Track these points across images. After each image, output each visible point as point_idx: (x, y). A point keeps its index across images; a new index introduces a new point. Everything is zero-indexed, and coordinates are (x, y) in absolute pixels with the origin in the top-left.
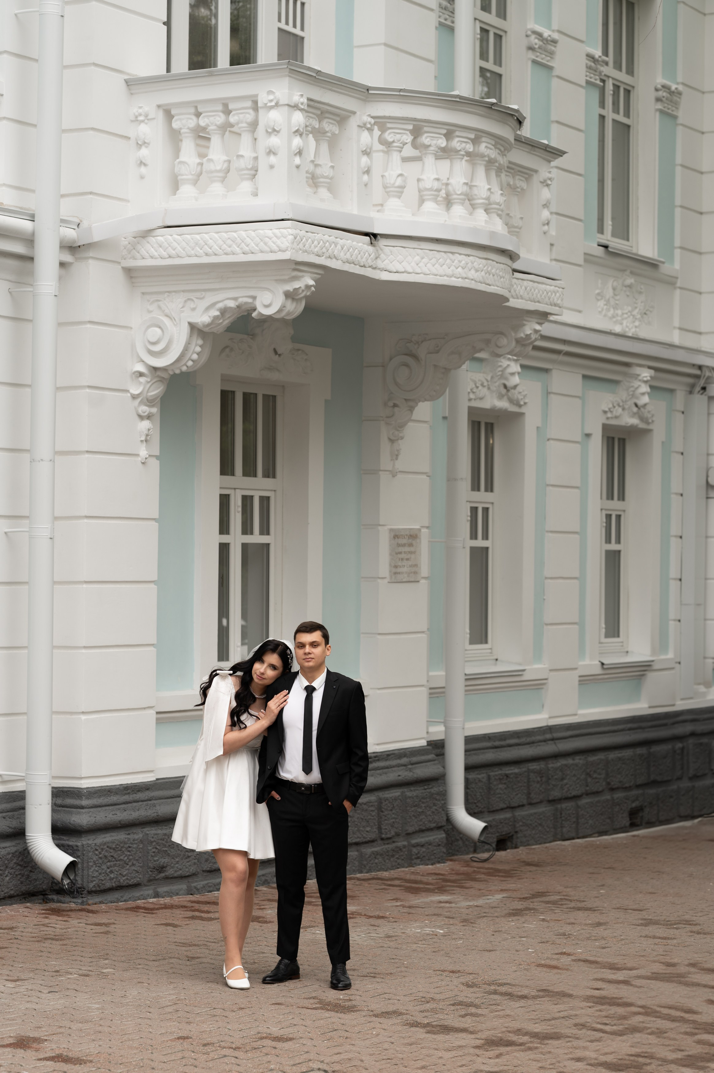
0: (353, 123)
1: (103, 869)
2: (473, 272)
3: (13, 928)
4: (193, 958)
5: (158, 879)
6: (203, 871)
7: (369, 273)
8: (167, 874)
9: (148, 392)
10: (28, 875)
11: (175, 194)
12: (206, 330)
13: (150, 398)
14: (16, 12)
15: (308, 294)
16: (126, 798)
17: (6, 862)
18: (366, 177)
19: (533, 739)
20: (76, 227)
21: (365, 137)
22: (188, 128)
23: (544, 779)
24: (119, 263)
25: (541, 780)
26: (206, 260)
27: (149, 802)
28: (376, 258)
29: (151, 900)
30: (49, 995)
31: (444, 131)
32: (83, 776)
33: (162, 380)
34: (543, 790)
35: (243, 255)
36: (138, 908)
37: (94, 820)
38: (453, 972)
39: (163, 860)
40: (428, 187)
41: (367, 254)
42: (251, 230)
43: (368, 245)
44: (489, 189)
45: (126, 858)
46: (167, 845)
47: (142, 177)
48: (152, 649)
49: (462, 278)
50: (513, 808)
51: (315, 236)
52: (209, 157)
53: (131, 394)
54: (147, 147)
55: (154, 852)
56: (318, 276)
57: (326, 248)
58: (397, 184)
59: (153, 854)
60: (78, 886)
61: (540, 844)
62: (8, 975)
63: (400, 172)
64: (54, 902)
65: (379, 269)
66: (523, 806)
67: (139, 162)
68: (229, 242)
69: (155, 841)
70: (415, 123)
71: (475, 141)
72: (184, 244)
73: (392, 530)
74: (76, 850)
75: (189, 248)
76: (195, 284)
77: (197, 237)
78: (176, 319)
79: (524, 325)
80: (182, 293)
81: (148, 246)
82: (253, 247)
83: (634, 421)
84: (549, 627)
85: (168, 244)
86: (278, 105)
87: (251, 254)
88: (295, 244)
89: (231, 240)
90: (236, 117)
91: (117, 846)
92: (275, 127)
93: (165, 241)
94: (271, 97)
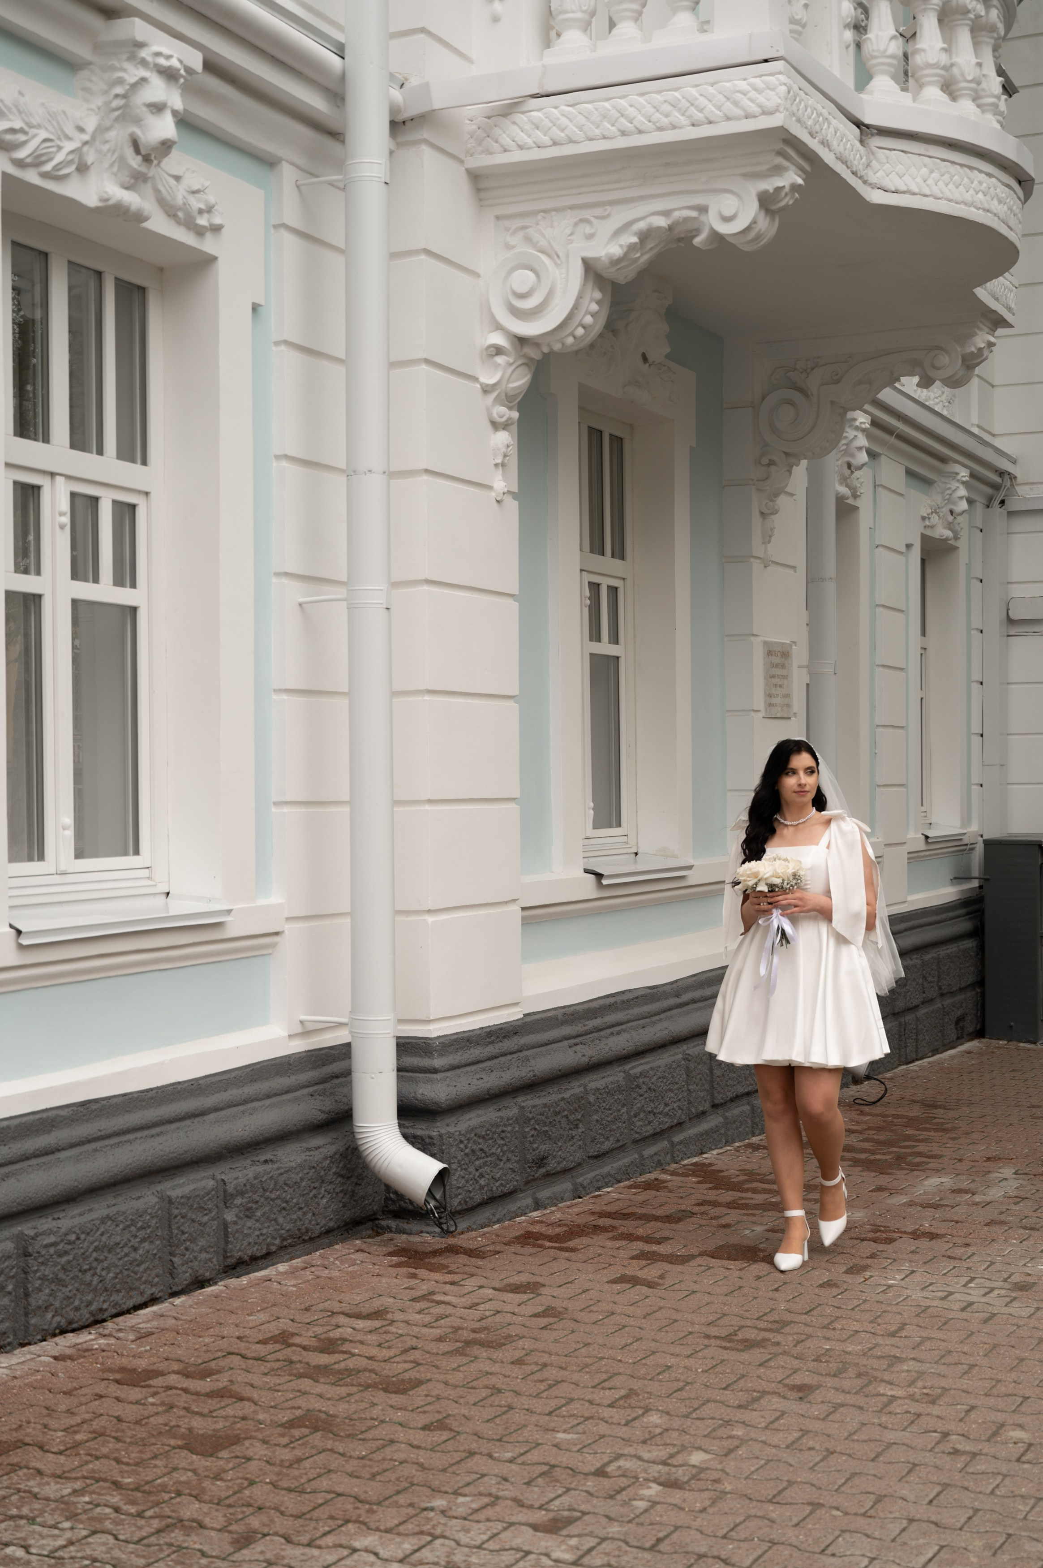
1: (470, 1173)
2: (995, 202)
5: (537, 1178)
6: (589, 1157)
7: (860, 187)
8: (549, 1168)
9: (508, 382)
10: (353, 1191)
12: (610, 273)
13: (512, 393)
15: (789, 202)
16: (490, 1050)
17: (323, 1173)
18: (847, 34)
20: (400, 88)
24: (462, 162)
26: (619, 145)
27: (521, 1054)
28: (868, 165)
32: (432, 1018)
33: (528, 362)
35: (691, 128)
37: (455, 1093)
39: (543, 1147)
40: (931, 61)
41: (858, 157)
42: (707, 83)
43: (858, 141)
45: (499, 1150)
46: (548, 1122)
48: (513, 806)
51: (809, 101)
53: (481, 384)
55: (532, 1136)
57: (819, 125)
58: (890, 51)
59: (531, 1139)
64: (391, 1231)
65: (871, 184)
68: (667, 108)
69: (532, 1118)
72: (581, 119)
73: (765, 643)
74: (430, 1144)
75: (591, 126)
76: (595, 192)
77: (607, 105)
78: (561, 254)
79: (974, 335)
80: (569, 211)
81: (514, 130)
82: (712, 111)
83: (948, 533)
84: (882, 789)
85: (552, 122)
87: (706, 125)
88: (789, 101)
89: (669, 103)
91: (487, 1132)
93: (546, 118)
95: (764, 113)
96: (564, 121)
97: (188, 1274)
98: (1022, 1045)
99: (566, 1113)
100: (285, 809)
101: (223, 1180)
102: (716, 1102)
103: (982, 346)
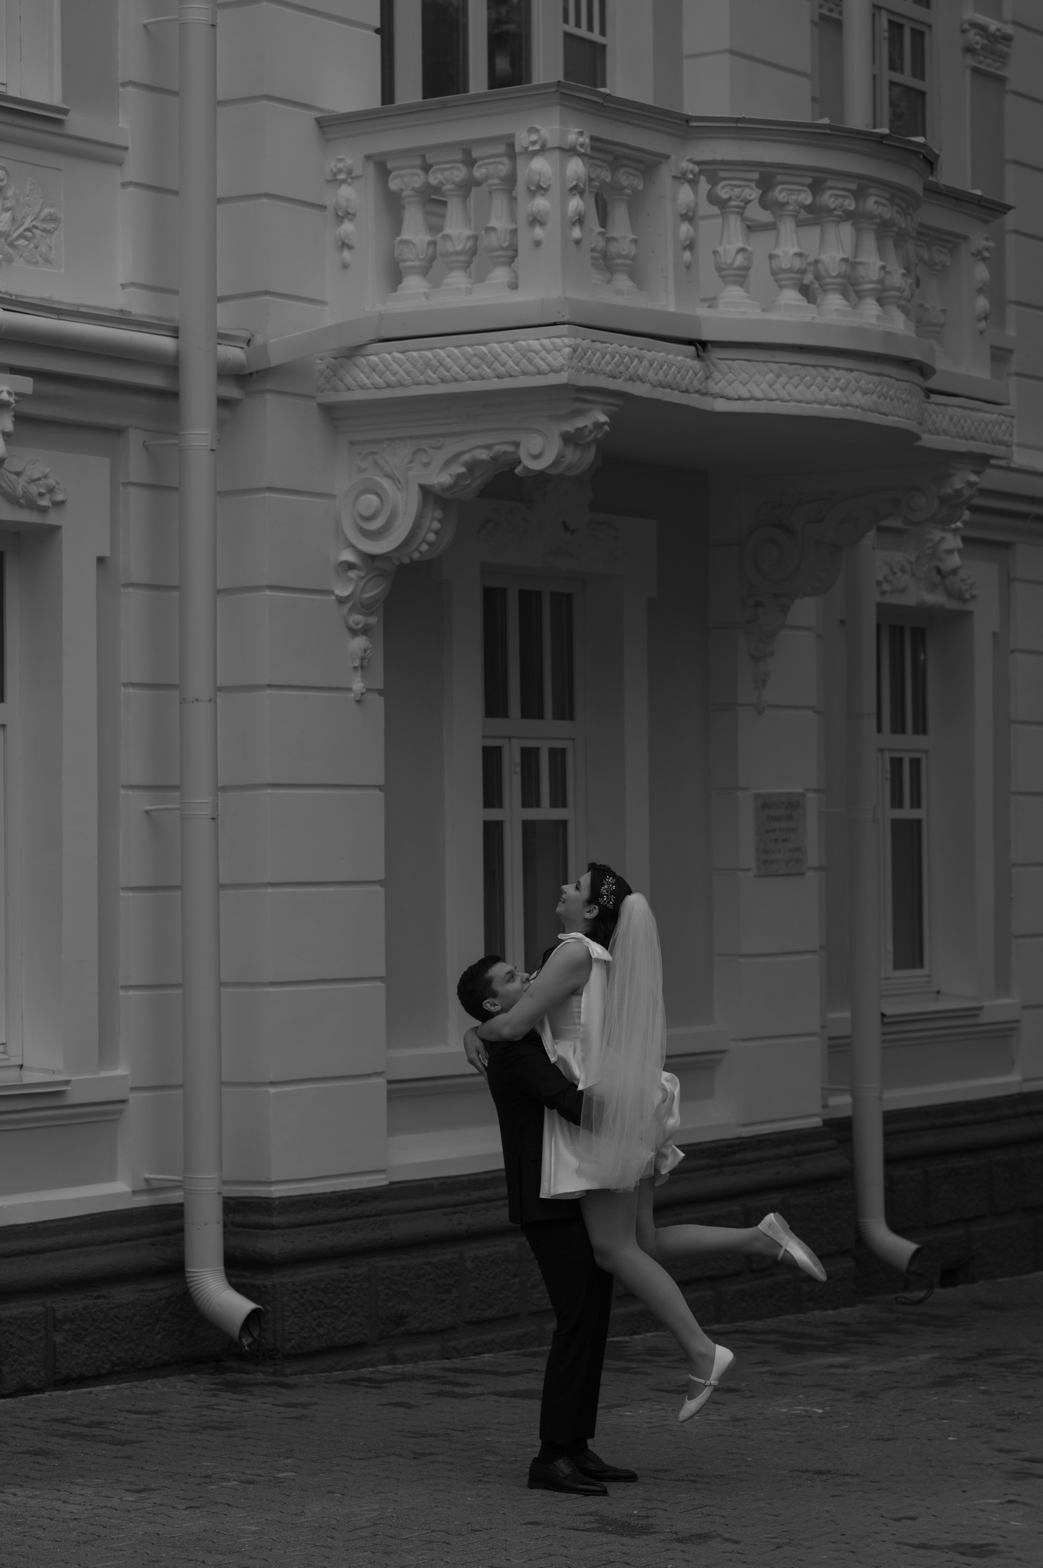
0: (666, 172)
1: (306, 1321)
2: (858, 395)
3: (160, 1411)
4: (423, 1455)
5: (394, 1335)
6: (466, 1322)
7: (695, 401)
8: (408, 1327)
9: (362, 592)
10: (191, 1332)
11: (395, 290)
12: (447, 495)
13: (367, 603)
14: (146, 21)
15: (599, 436)
16: (342, 1212)
17: (157, 1312)
18: (687, 255)
20: (244, 345)
21: (685, 194)
22: (413, 189)
23: (1016, 1176)
24: (313, 398)
25: (1011, 1178)
26: (442, 389)
27: (379, 1218)
28: (707, 378)
29: (383, 1368)
30: (187, 1512)
31: (809, 181)
32: (273, 1180)
33: (383, 574)
34: (1014, 1193)
35: (496, 379)
36: (361, 1379)
37: (290, 1247)
38: (819, 1473)
39: (401, 1307)
40: (785, 267)
41: (691, 372)
42: (508, 341)
43: (693, 359)
44: (883, 268)
45: (342, 1304)
46: (408, 1283)
47: (345, 266)
48: (378, 984)
49: (842, 405)
50: (965, 1221)
51: (607, 348)
52: (447, 231)
53: (336, 596)
54: (351, 220)
55: (387, 1295)
56: (616, 409)
57: (625, 365)
58: (737, 263)
59: (386, 1298)
60: (267, 1347)
62: (131, 1483)
63: (740, 245)
64: (233, 1372)
65: (712, 395)
66: (982, 1217)
67: (339, 243)
68: (476, 360)
69: (387, 1278)
70: (763, 169)
71: (859, 195)
72: (408, 365)
73: (757, 796)
74: (264, 1292)
75: (417, 372)
76: (428, 425)
77: (429, 354)
78: (401, 480)
79: (949, 478)
80: (410, 441)
81: (356, 371)
82: (511, 367)
84: (1022, 940)
85: (385, 366)
86: (544, 149)
87: (508, 378)
88: (575, 360)
89: (478, 357)
90: (483, 170)
91: (329, 1286)
92: (541, 184)
93: (381, 362)
94: (534, 137)
95: (552, 371)
96: (395, 366)
97: (15, 1382)
99: (432, 1277)
100: (131, 993)
101: (53, 1308)
103: (962, 488)
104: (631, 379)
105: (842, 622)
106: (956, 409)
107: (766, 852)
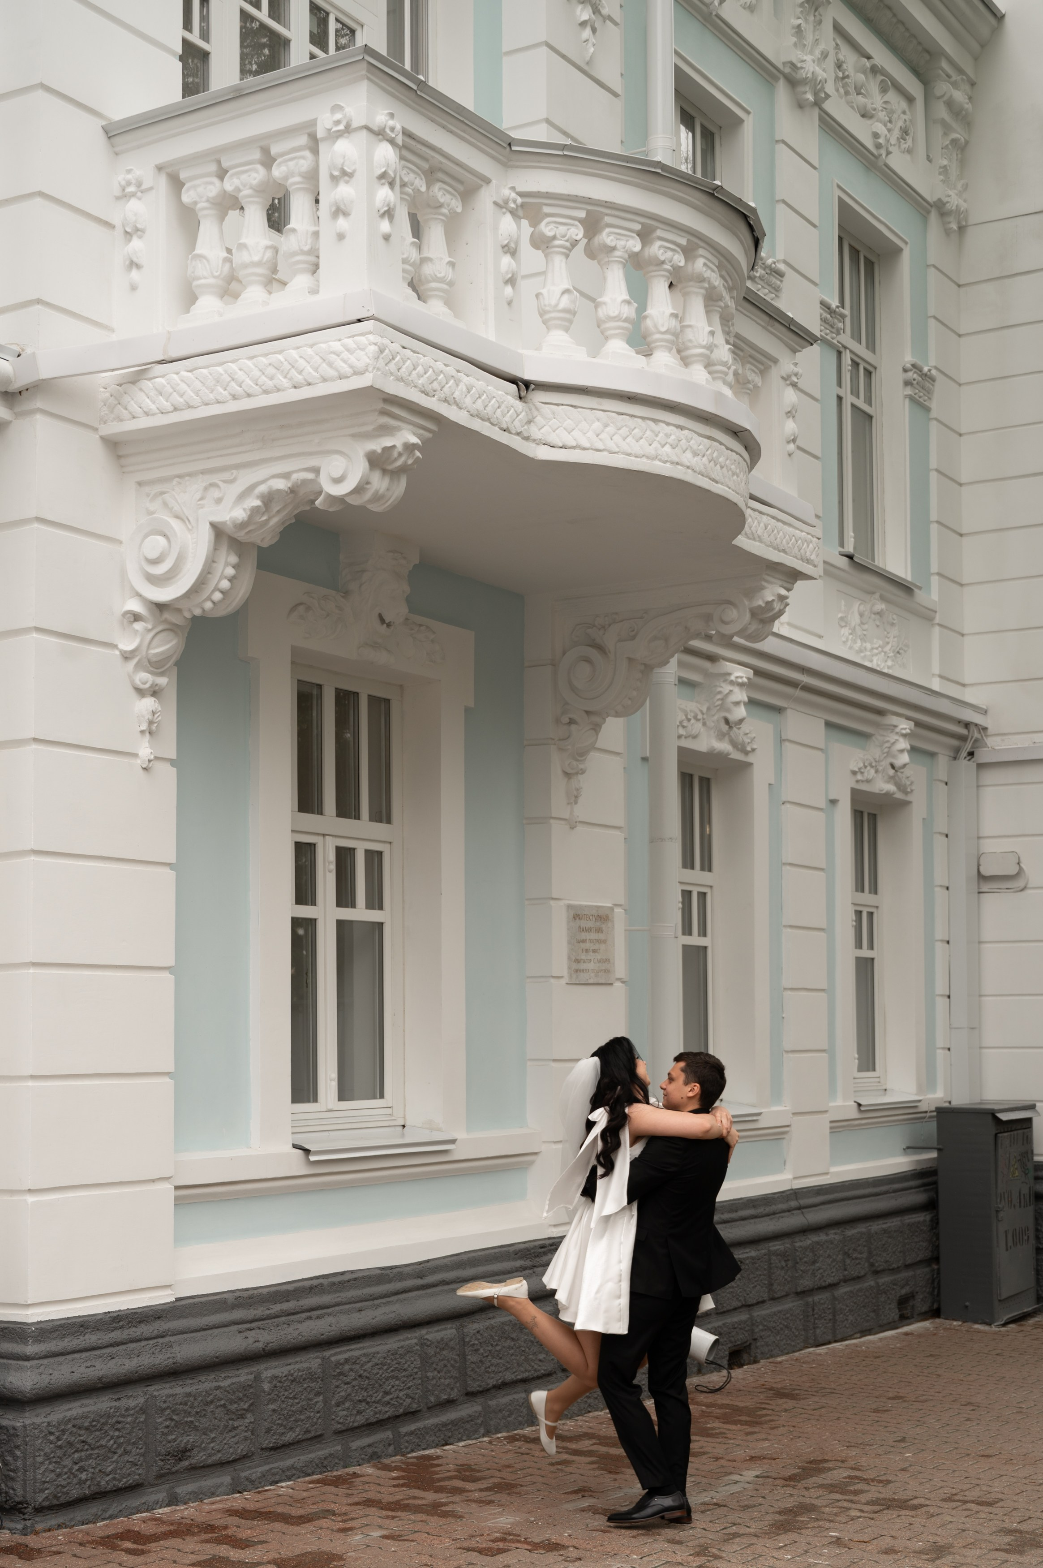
0: (486, 198)
1: (64, 1467)
2: (689, 454)
5: (176, 1471)
6: (262, 1449)
7: (516, 441)
8: (193, 1461)
9: (149, 647)
11: (187, 311)
12: (241, 535)
13: (154, 659)
15: (410, 462)
16: (117, 1335)
18: (509, 290)
19: (774, 1208)
20: (14, 358)
21: (507, 224)
22: (208, 200)
23: (790, 1263)
24: (96, 429)
25: (786, 1266)
26: (234, 409)
27: (161, 1340)
28: (529, 422)
29: (160, 1512)
31: (638, 227)
32: (29, 1302)
33: (173, 628)
34: (789, 1279)
35: (293, 390)
36: (126, 1535)
37: (47, 1381)
39: (185, 1439)
40: (612, 314)
42: (306, 345)
43: (514, 397)
44: (710, 334)
45: (112, 1442)
46: (193, 1412)
47: (134, 288)
48: (165, 1080)
50: (749, 1306)
52: (242, 242)
53: (121, 651)
54: (140, 237)
55: (167, 1427)
56: (428, 435)
57: (440, 383)
58: (562, 306)
59: (166, 1430)
60: (17, 1499)
61: (787, 1353)
65: (534, 440)
66: (763, 1302)
67: (127, 263)
68: (271, 370)
69: (168, 1408)
70: (590, 207)
71: (688, 252)
72: (198, 385)
73: (569, 907)
74: (13, 1435)
75: (206, 391)
76: (221, 456)
77: (220, 369)
78: (191, 520)
79: (763, 588)
80: (201, 475)
81: (141, 396)
82: (310, 373)
83: (890, 787)
84: (791, 1055)
85: (172, 388)
86: (348, 130)
87: (306, 387)
88: (381, 360)
89: (273, 366)
90: (283, 168)
91: (94, 1423)
92: (345, 168)
93: (168, 384)
94: (338, 116)
95: (355, 373)
96: (183, 386)
98: (977, 1326)
99: (222, 1402)
102: (469, 1389)
103: (773, 600)
104: (446, 400)
105: (645, 759)
106: (769, 518)
107: (578, 961)
